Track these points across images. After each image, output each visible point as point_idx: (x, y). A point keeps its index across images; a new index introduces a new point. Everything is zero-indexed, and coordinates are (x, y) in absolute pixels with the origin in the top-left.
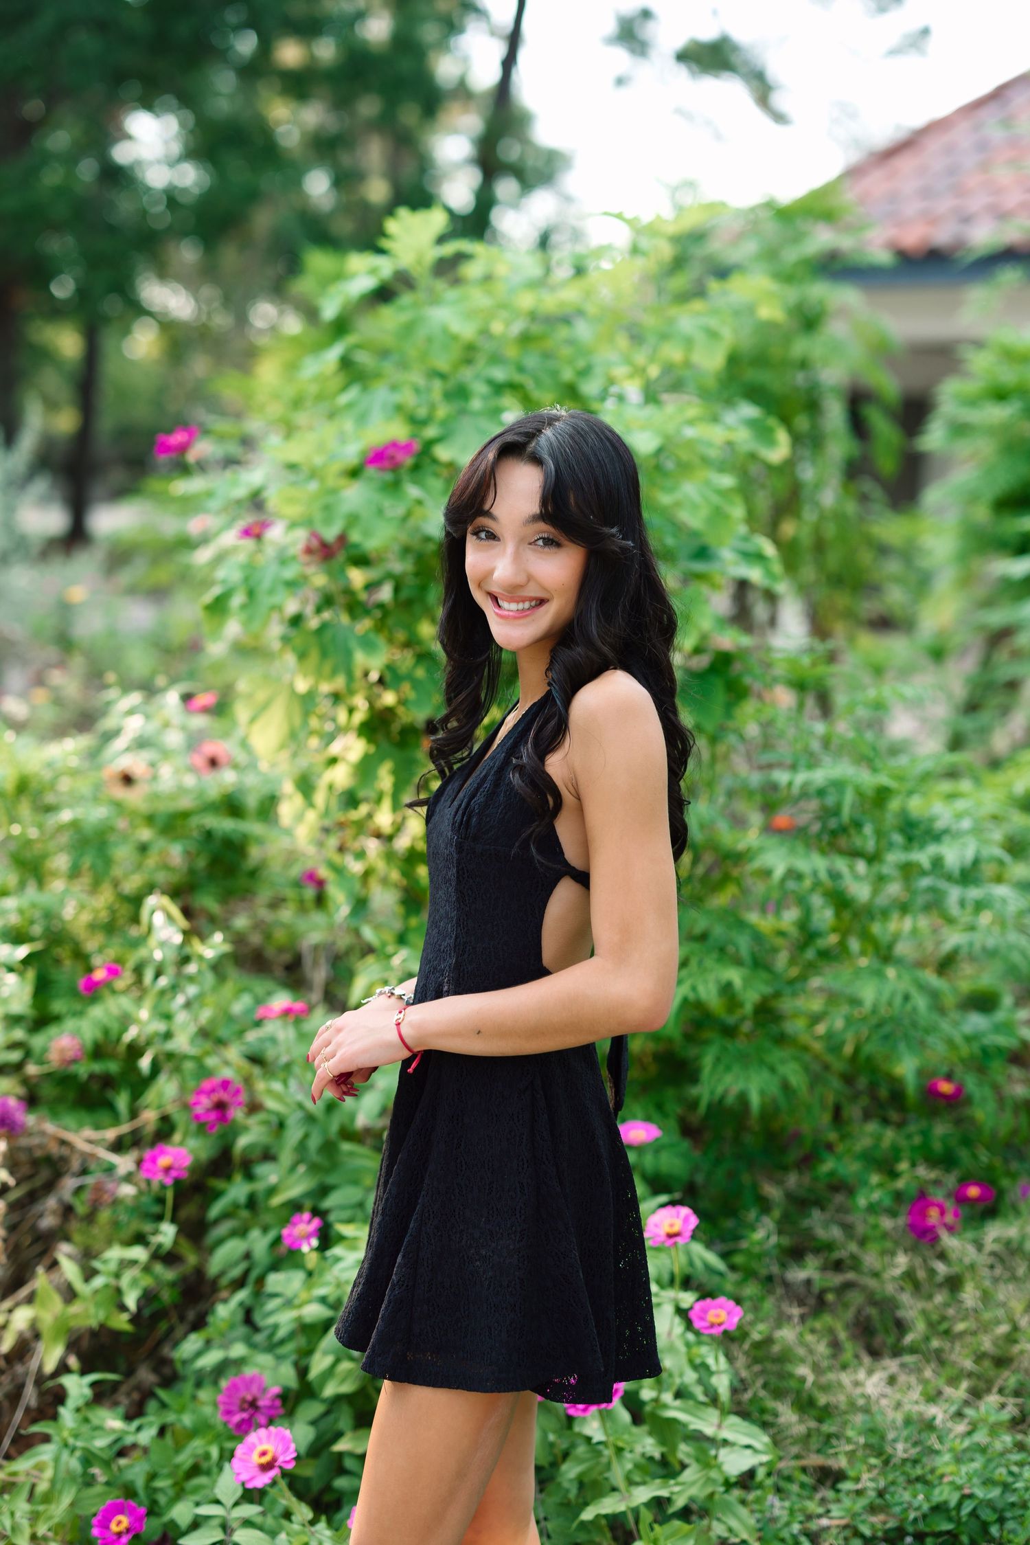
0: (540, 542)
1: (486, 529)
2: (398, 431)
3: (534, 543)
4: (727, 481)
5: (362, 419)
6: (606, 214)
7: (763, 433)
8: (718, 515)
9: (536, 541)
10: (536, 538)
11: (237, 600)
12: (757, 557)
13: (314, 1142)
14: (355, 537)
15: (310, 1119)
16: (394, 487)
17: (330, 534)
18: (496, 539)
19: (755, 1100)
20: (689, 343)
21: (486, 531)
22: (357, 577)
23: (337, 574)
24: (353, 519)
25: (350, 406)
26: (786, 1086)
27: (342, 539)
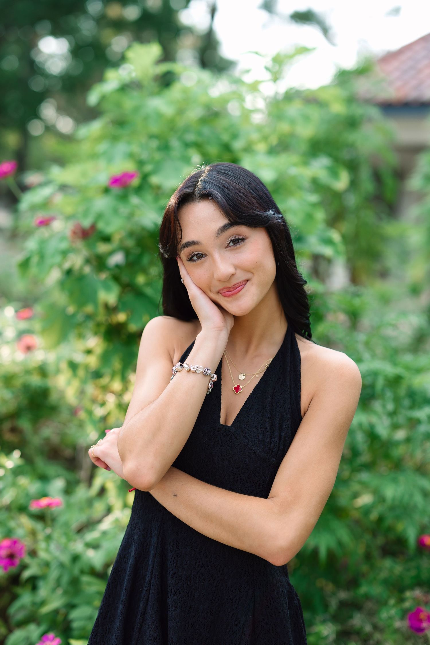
0: (231, 244)
1: (196, 253)
2: (129, 167)
3: (228, 246)
4: (314, 198)
5: (110, 160)
6: (250, 52)
7: (334, 173)
8: (309, 217)
9: (229, 244)
10: (228, 243)
11: (35, 260)
12: (329, 242)
13: (65, 579)
14: (101, 226)
15: (62, 565)
16: (124, 198)
17: (86, 223)
18: (204, 256)
19: (323, 552)
20: (293, 122)
21: (196, 254)
22: (102, 248)
23: (90, 246)
24: (100, 216)
25: (105, 153)
26: (340, 543)
27: (93, 227)
